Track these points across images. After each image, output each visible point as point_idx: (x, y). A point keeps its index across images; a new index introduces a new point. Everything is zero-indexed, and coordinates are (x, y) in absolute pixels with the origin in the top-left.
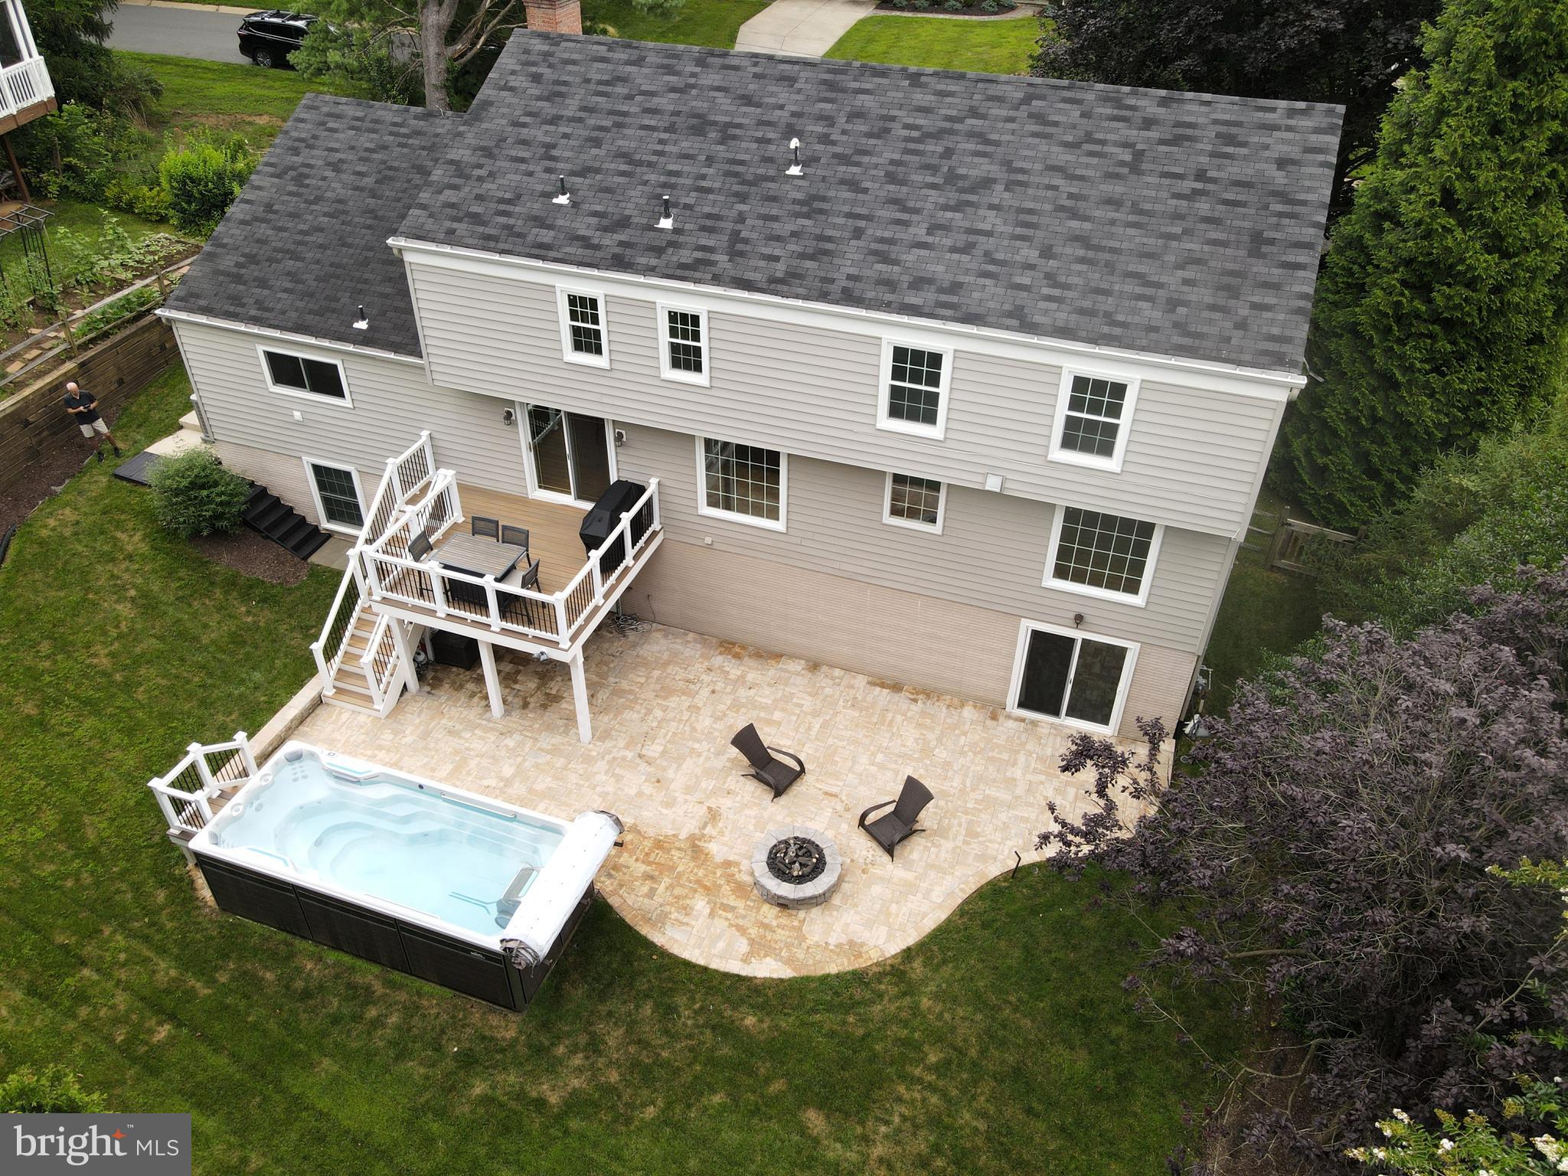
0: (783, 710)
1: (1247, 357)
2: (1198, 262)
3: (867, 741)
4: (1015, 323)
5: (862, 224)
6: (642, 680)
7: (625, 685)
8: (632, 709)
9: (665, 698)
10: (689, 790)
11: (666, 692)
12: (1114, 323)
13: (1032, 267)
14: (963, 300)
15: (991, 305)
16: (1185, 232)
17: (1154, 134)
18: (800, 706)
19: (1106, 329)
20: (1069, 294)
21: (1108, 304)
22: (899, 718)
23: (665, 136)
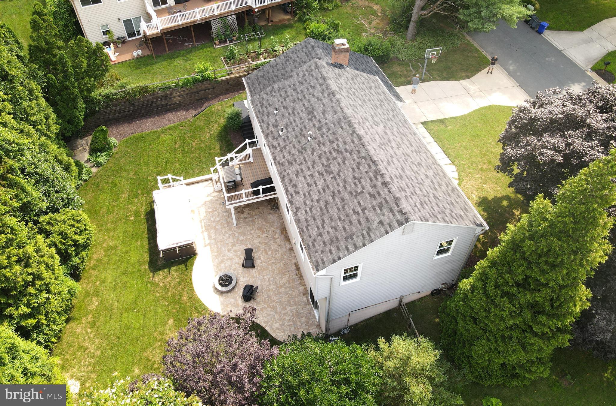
0: (272, 253)
1: (314, 259)
2: (336, 230)
3: (275, 273)
4: (295, 210)
5: (304, 162)
6: (260, 222)
7: (256, 221)
8: (250, 226)
9: (258, 230)
10: (235, 251)
11: (260, 229)
12: (307, 228)
13: (312, 201)
14: (295, 198)
15: (297, 203)
16: (344, 221)
17: (371, 190)
18: (276, 255)
19: (304, 228)
20: (310, 214)
21: (312, 222)
22: (288, 275)
23: (304, 109)
